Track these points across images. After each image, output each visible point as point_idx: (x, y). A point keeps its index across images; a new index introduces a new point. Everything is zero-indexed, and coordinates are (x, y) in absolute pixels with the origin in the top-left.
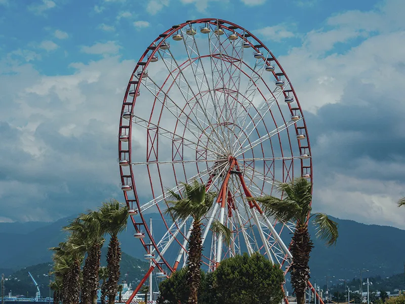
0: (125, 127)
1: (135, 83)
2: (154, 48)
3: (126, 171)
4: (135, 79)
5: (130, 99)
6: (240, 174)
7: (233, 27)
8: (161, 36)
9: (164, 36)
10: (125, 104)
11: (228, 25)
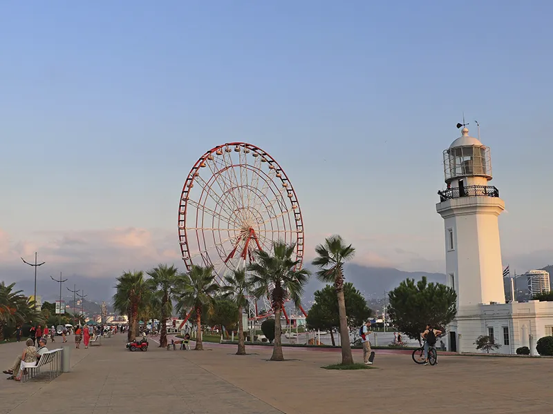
0: (183, 206)
1: (190, 179)
2: (203, 159)
3: (182, 232)
4: (190, 177)
5: (187, 189)
6: (256, 239)
7: (255, 149)
8: (208, 152)
9: (210, 152)
10: (183, 192)
11: (252, 148)
